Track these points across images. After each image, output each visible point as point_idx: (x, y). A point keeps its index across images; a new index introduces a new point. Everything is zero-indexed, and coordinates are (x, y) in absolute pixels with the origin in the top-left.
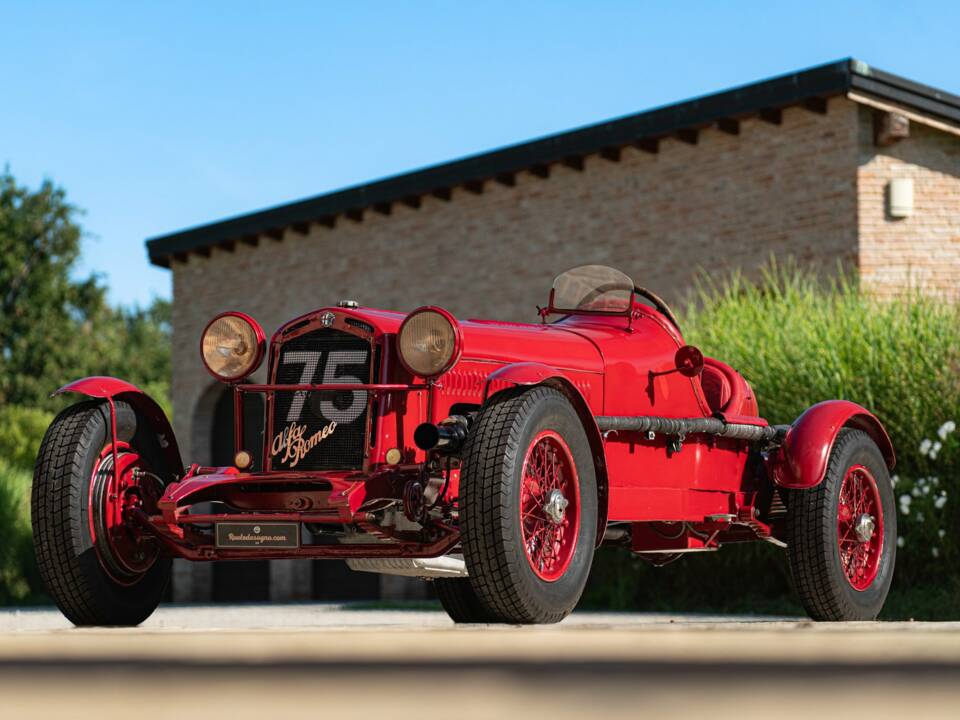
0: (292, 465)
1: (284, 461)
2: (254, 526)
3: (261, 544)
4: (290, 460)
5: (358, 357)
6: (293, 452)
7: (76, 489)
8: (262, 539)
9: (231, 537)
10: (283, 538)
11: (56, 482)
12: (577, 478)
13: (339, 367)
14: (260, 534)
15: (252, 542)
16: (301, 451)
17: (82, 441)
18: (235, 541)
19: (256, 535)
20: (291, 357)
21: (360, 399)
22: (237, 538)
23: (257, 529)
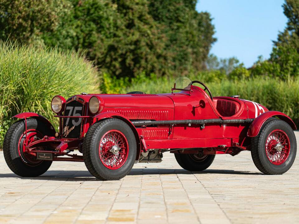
0: (66, 136)
1: (64, 135)
4: (65, 135)
5: (80, 108)
6: (66, 133)
7: (12, 143)
9: (40, 156)
10: (49, 157)
11: (7, 141)
12: (127, 141)
13: (77, 111)
16: (68, 133)
17: (15, 130)
19: (44, 156)
20: (68, 108)
21: (80, 120)
23: (44, 155)
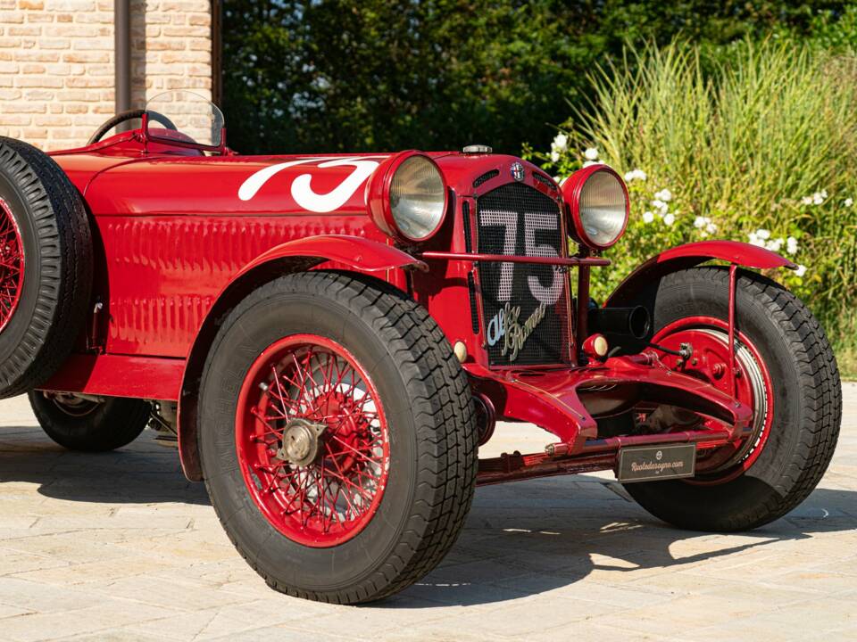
0: (512, 357)
1: (503, 352)
2: (657, 451)
3: (661, 474)
5: (547, 221)
6: (510, 340)
8: (662, 467)
9: (635, 468)
10: (680, 464)
13: (537, 232)
14: (661, 461)
15: (652, 472)
16: (519, 339)
18: (638, 471)
19: (658, 462)
20: (488, 217)
21: (558, 274)
22: (641, 468)
23: (659, 455)
